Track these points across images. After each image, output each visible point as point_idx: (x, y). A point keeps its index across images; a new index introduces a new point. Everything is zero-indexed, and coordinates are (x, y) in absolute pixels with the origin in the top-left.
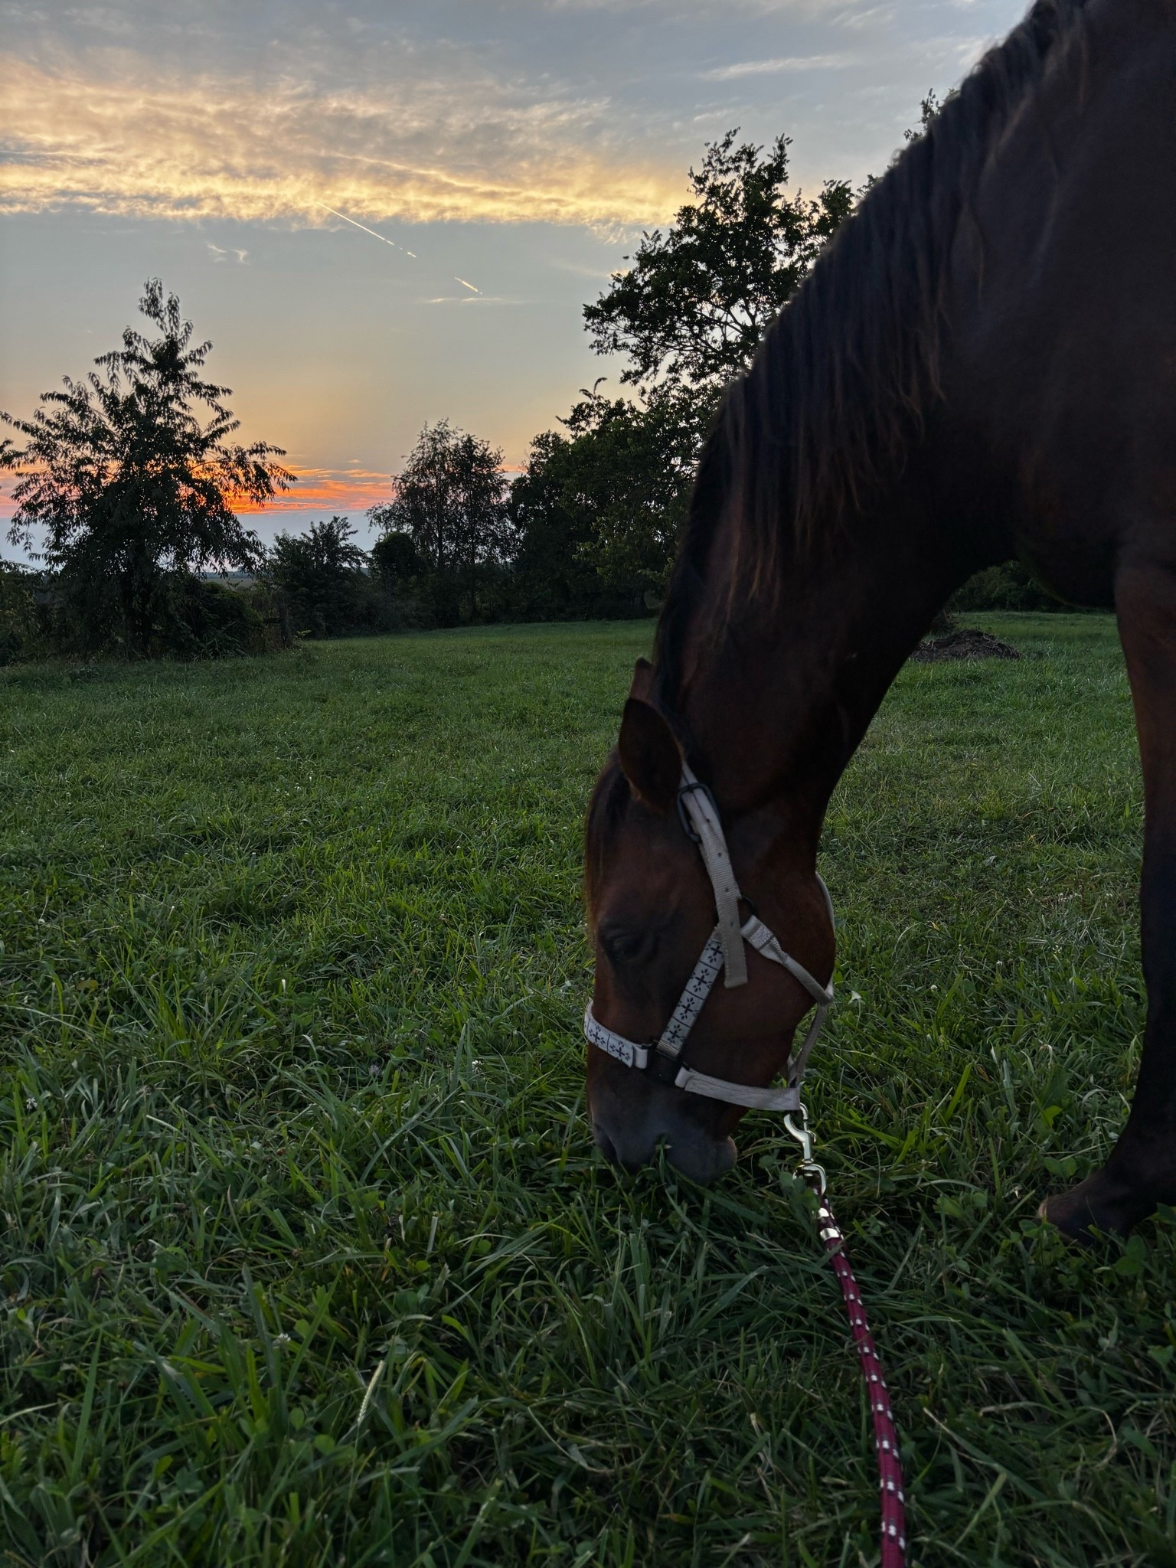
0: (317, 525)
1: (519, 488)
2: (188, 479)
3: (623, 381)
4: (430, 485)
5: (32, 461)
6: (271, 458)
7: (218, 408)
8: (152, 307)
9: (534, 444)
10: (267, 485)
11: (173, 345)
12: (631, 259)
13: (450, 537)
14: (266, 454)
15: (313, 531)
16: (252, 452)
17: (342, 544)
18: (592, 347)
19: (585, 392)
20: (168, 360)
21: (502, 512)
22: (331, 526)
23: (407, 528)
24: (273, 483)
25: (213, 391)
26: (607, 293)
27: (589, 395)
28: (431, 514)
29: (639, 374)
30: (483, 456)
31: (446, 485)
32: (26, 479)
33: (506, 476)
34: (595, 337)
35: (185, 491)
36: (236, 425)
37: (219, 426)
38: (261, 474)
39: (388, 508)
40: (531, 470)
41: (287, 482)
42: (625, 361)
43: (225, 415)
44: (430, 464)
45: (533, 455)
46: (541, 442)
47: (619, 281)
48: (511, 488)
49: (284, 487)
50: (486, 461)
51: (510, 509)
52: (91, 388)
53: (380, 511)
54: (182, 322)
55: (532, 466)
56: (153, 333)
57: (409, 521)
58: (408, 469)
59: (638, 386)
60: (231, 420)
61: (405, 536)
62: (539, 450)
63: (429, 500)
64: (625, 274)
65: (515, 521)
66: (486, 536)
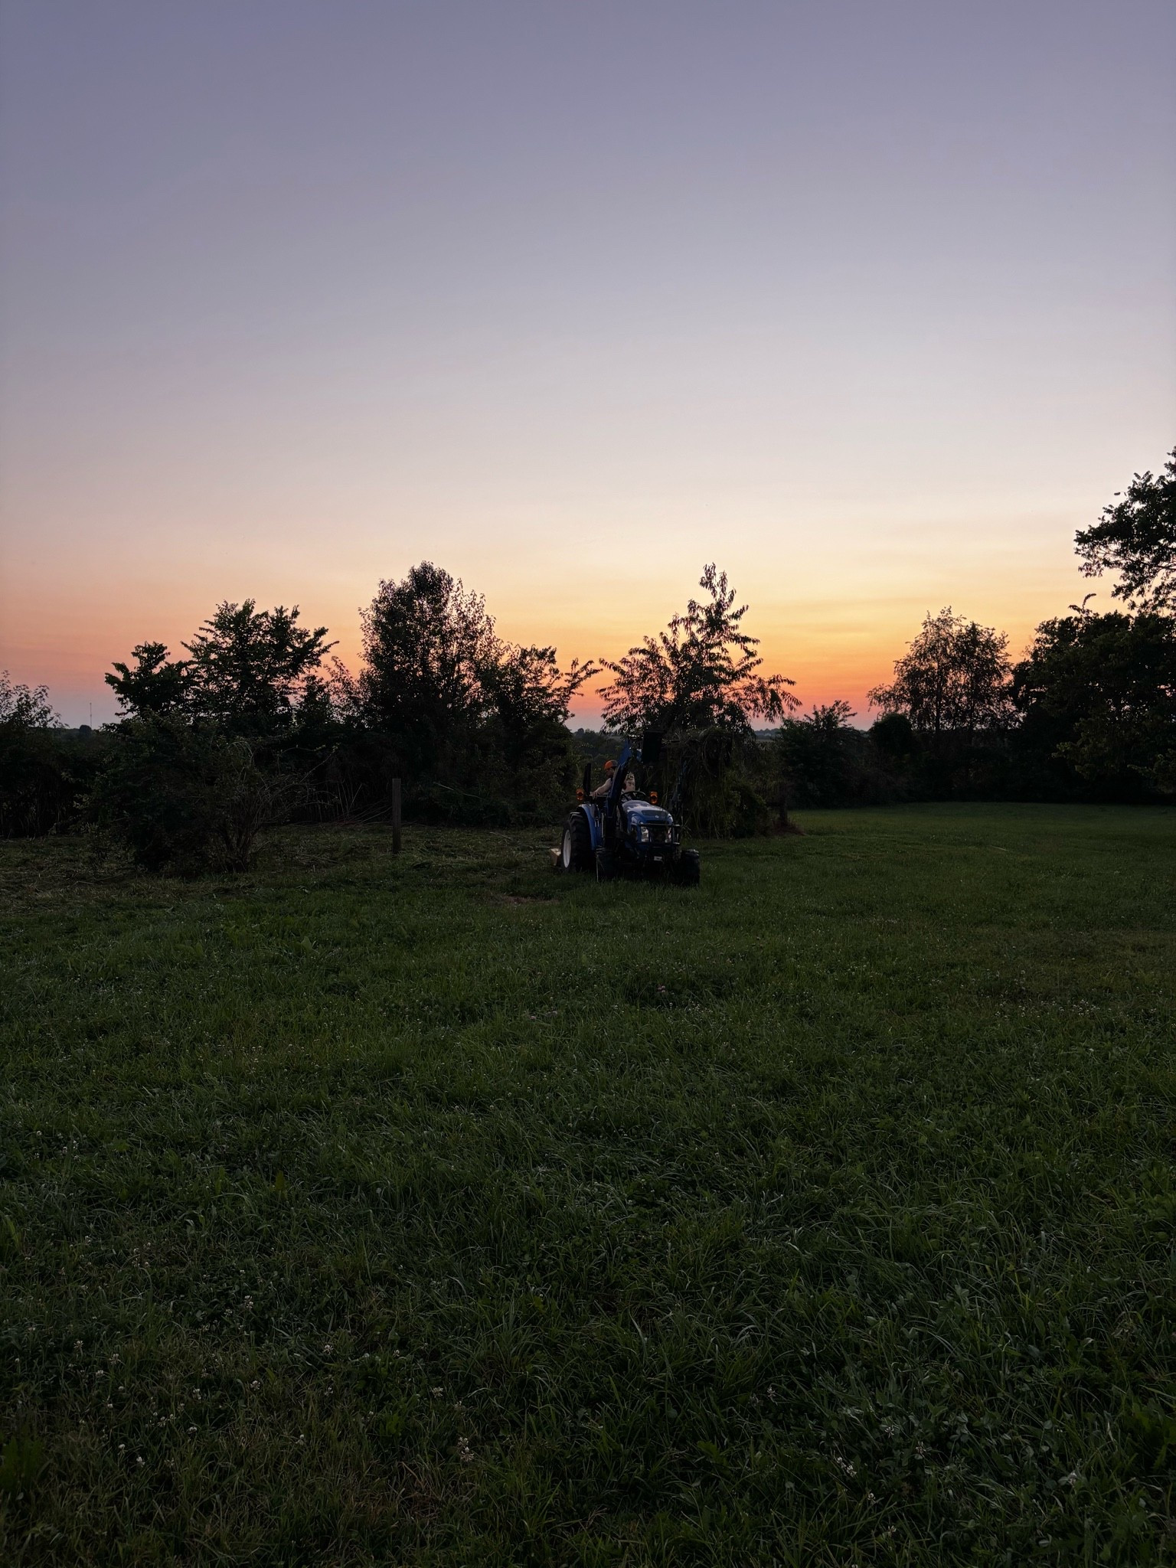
0: (819, 708)
1: (1021, 671)
2: (720, 702)
3: (1114, 595)
4: (931, 668)
5: (617, 692)
6: (784, 686)
7: (746, 650)
8: (707, 583)
9: (1039, 630)
10: (780, 707)
11: (720, 607)
12: (1122, 494)
13: (948, 716)
14: (781, 684)
15: (816, 713)
16: (770, 682)
17: (840, 725)
18: (1081, 569)
19: (1074, 607)
20: (715, 622)
21: (1003, 694)
22: (832, 710)
23: (905, 708)
24: (784, 704)
25: (746, 639)
26: (1096, 525)
27: (1079, 610)
28: (930, 694)
29: (1130, 588)
30: (988, 641)
31: (947, 669)
32: (612, 702)
33: (1009, 660)
34: (1085, 560)
35: (716, 711)
36: (759, 662)
37: (746, 663)
38: (775, 697)
39: (888, 689)
40: (1035, 655)
41: (794, 705)
42: (1114, 577)
43: (751, 654)
44: (933, 649)
45: (1038, 641)
46: (1047, 628)
47: (1109, 511)
48: (1013, 672)
49: (792, 708)
50: (991, 646)
51: (1012, 691)
52: (659, 643)
53: (880, 692)
54: (728, 591)
55: (1036, 651)
56: (706, 599)
57: (908, 701)
58: (911, 654)
59: (1128, 601)
60: (757, 658)
61: (902, 717)
62: (1044, 635)
63: (929, 682)
64: (1116, 506)
65: (1015, 702)
66: (985, 715)
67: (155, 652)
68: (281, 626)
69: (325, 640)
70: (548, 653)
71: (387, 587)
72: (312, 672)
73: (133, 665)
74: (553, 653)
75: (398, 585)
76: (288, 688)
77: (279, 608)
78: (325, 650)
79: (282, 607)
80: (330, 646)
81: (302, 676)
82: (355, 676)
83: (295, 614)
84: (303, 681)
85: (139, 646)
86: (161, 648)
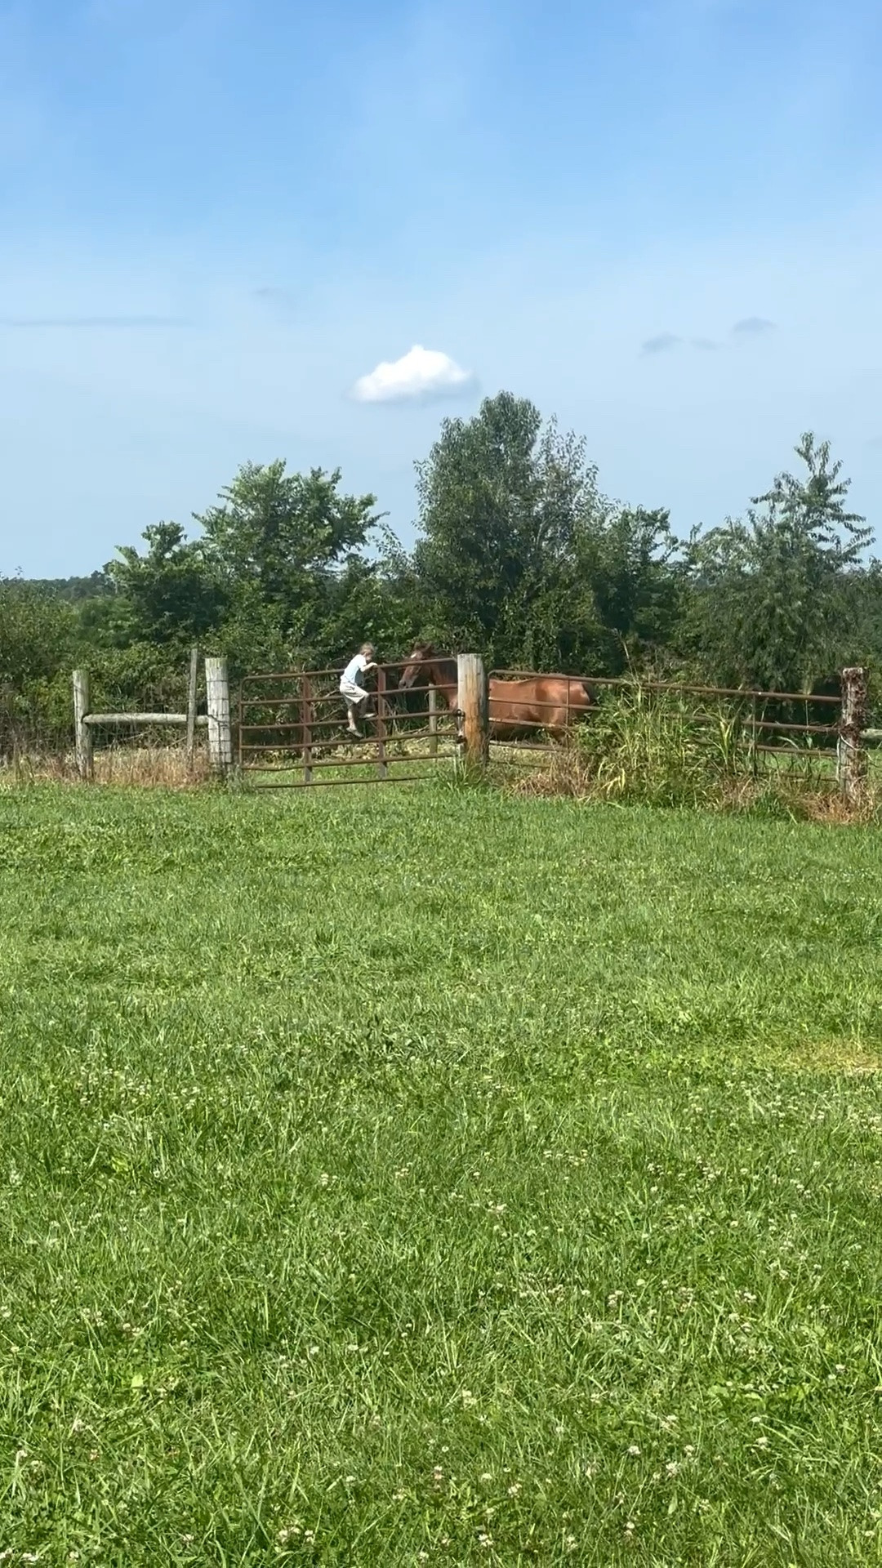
7: (854, 530)
8: (805, 454)
11: (822, 481)
25: (852, 517)
37: (854, 544)
43: (859, 534)
67: (169, 535)
68: (319, 493)
69: (372, 511)
70: (659, 517)
71: (452, 428)
72: (353, 550)
73: (145, 550)
74: (665, 517)
75: (467, 422)
76: (324, 571)
77: (316, 469)
78: (372, 523)
79: (320, 469)
80: (378, 517)
81: (341, 555)
82: (409, 549)
83: (336, 478)
84: (342, 562)
85: (152, 527)
86: (178, 529)
